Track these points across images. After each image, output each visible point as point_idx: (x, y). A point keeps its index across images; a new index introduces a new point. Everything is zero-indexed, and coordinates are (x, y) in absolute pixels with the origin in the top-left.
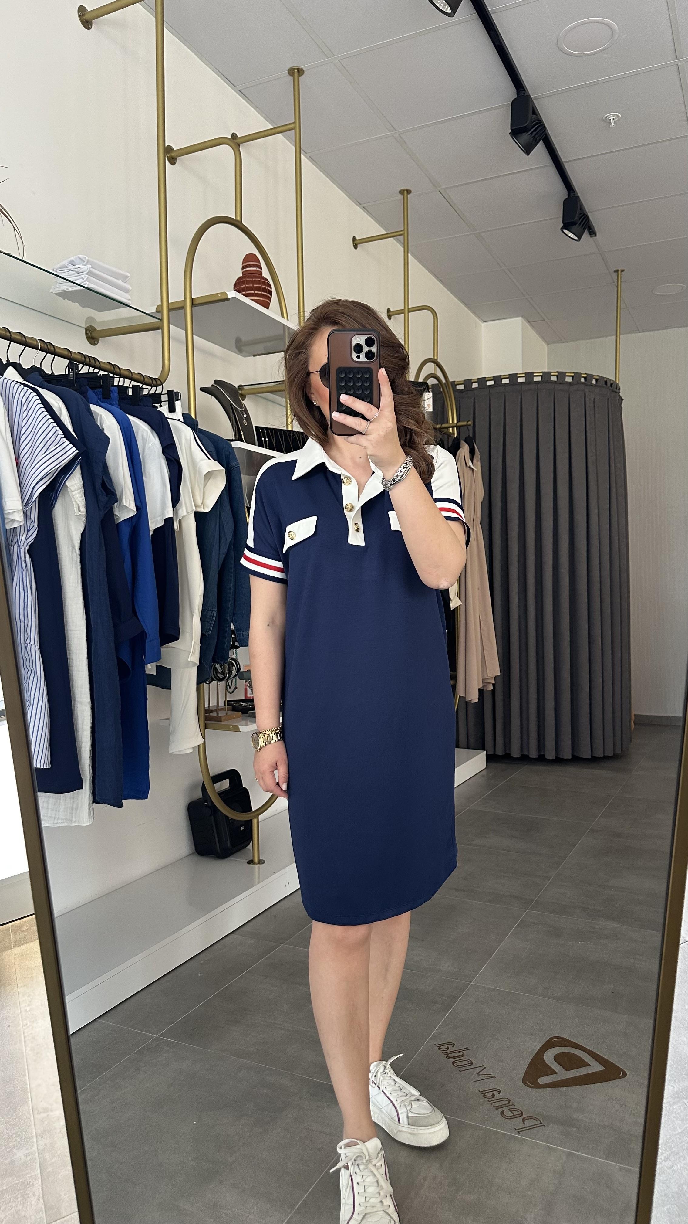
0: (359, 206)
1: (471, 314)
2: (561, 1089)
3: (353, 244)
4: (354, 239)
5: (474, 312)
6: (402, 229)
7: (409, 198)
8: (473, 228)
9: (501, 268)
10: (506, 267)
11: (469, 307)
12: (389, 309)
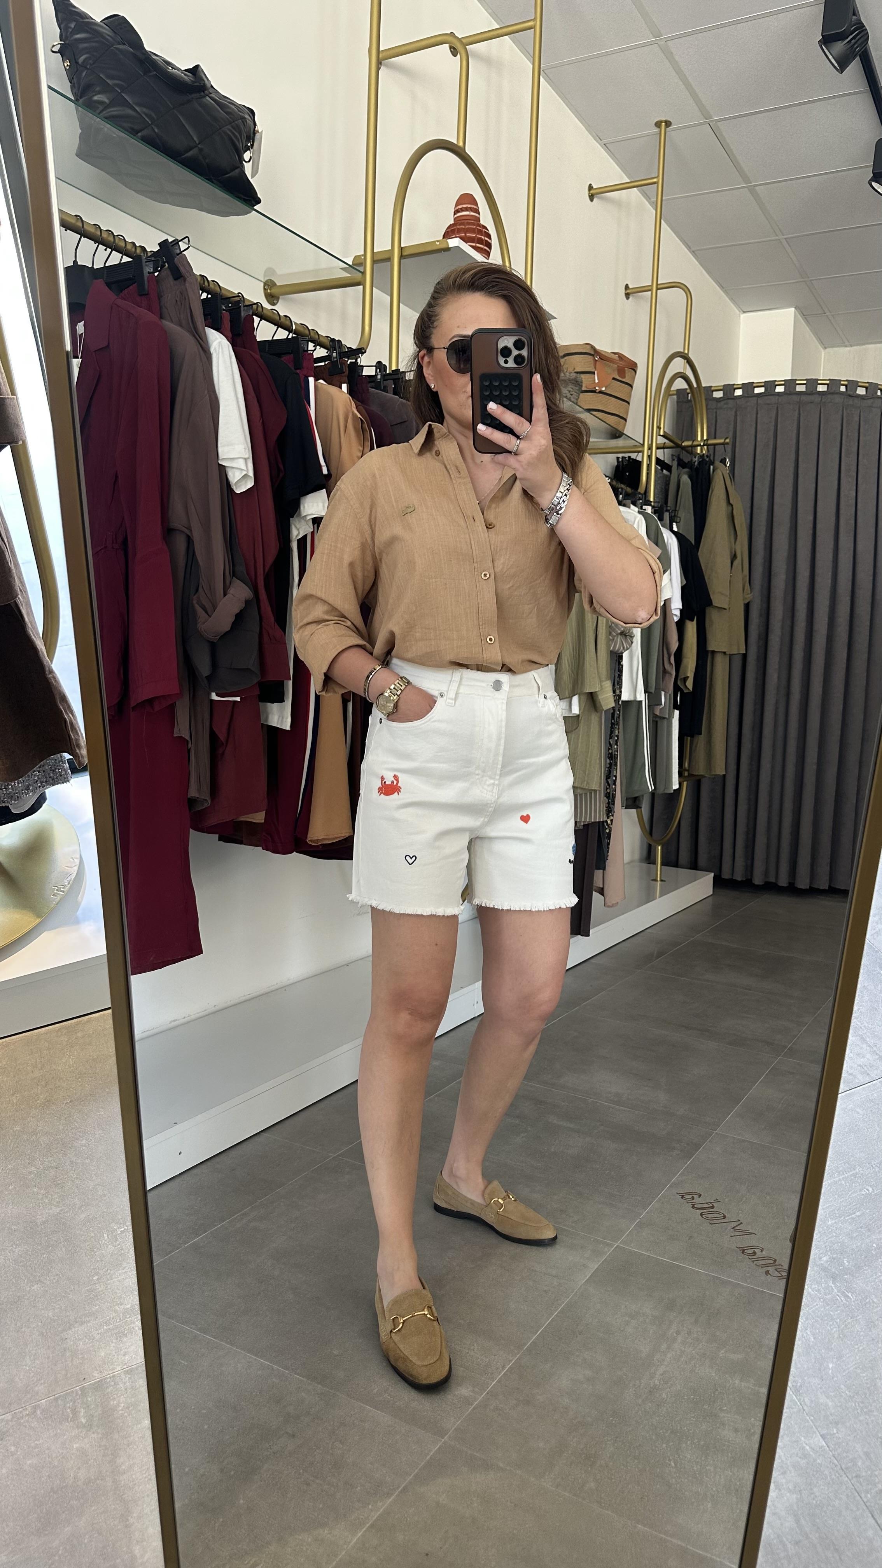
0: (598, 143)
1: (729, 300)
3: (589, 194)
4: (590, 187)
5: (732, 299)
6: (658, 177)
7: (667, 134)
8: (746, 179)
9: (777, 238)
10: (783, 235)
11: (726, 291)
12: (627, 285)
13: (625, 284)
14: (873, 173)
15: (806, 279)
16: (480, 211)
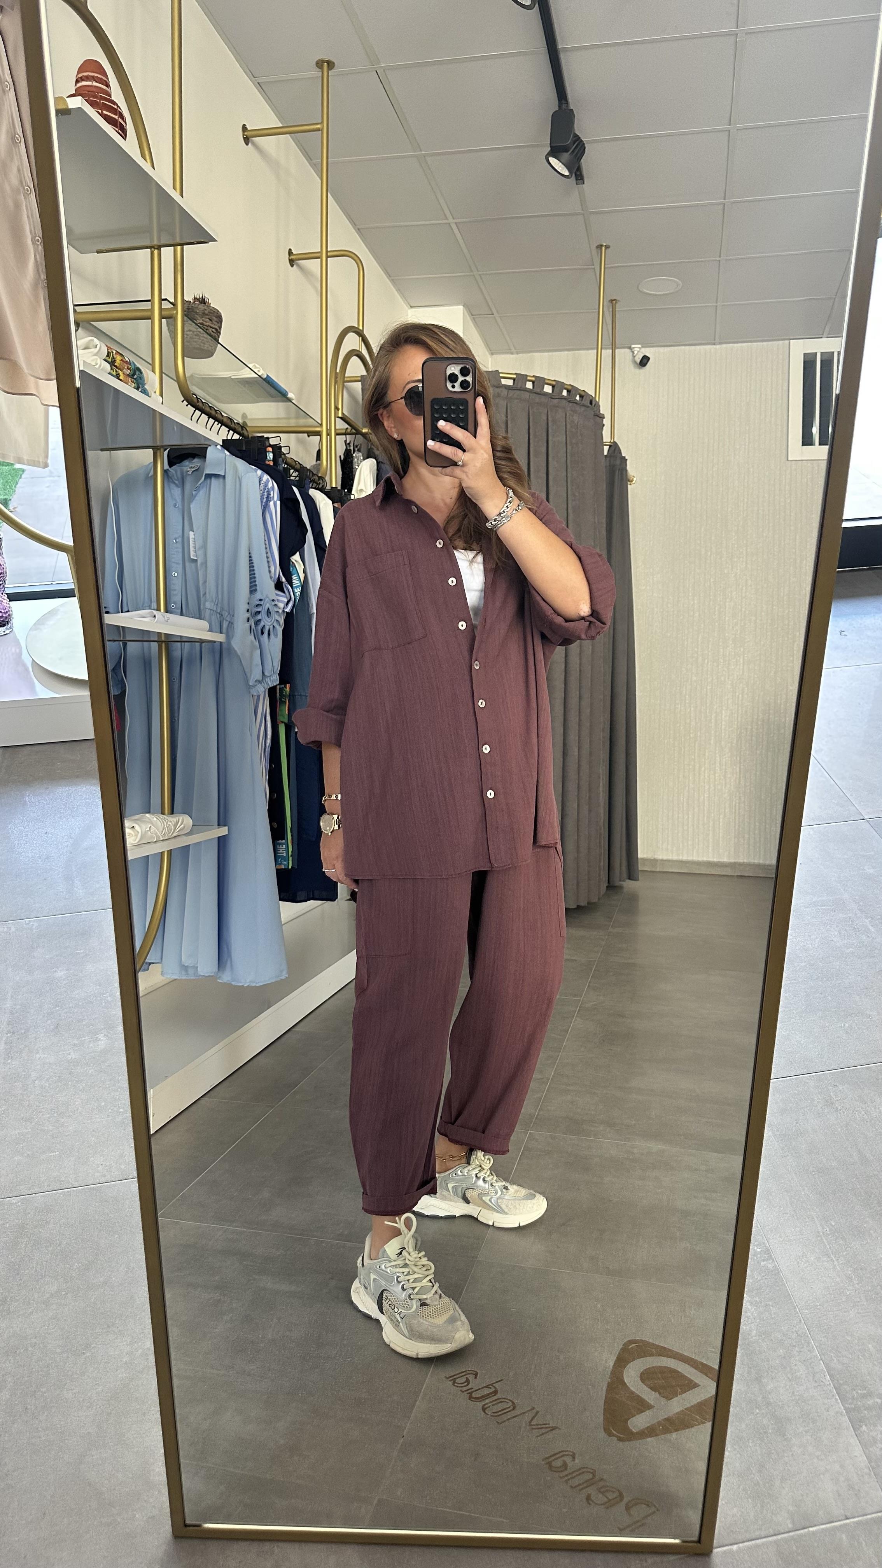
0: (251, 80)
1: (396, 292)
2: (668, 1436)
3: (243, 135)
4: (244, 128)
5: (399, 290)
6: (320, 122)
7: (330, 75)
8: (416, 147)
9: (446, 221)
10: (454, 219)
11: (392, 280)
12: (290, 250)
13: (288, 248)
14: (551, 147)
15: (475, 273)
16: (110, 84)
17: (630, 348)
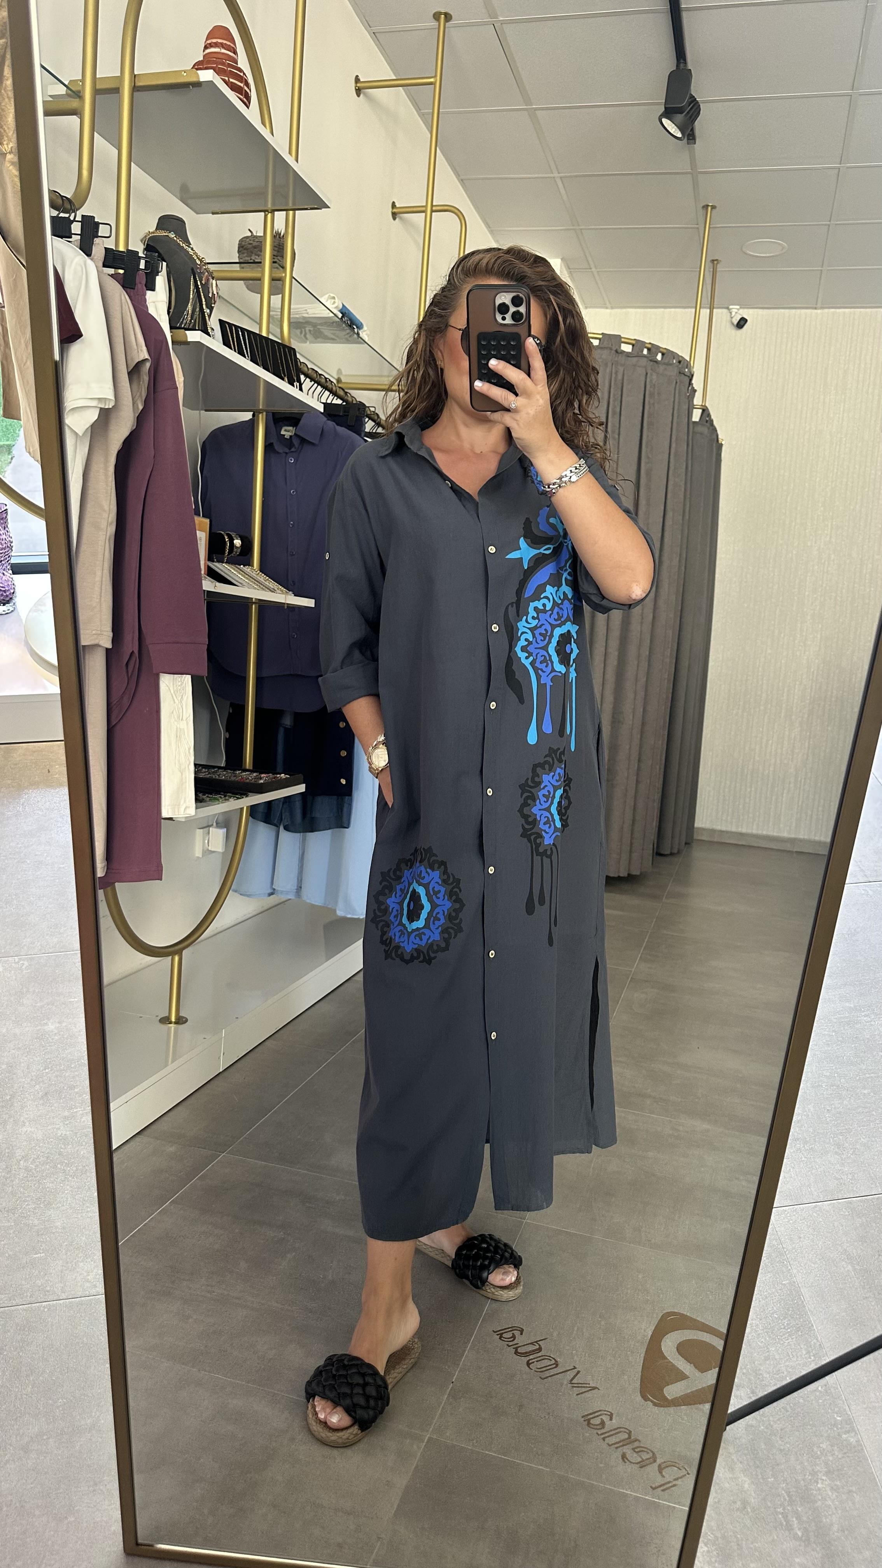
0: (366, 29)
2: (701, 1406)
3: (356, 87)
4: (357, 80)
6: (433, 75)
7: (446, 29)
8: (528, 101)
9: (552, 175)
10: (559, 173)
11: (492, 231)
12: (394, 203)
13: (392, 202)
14: (665, 108)
15: (577, 228)
16: (237, 51)
17: (728, 308)
